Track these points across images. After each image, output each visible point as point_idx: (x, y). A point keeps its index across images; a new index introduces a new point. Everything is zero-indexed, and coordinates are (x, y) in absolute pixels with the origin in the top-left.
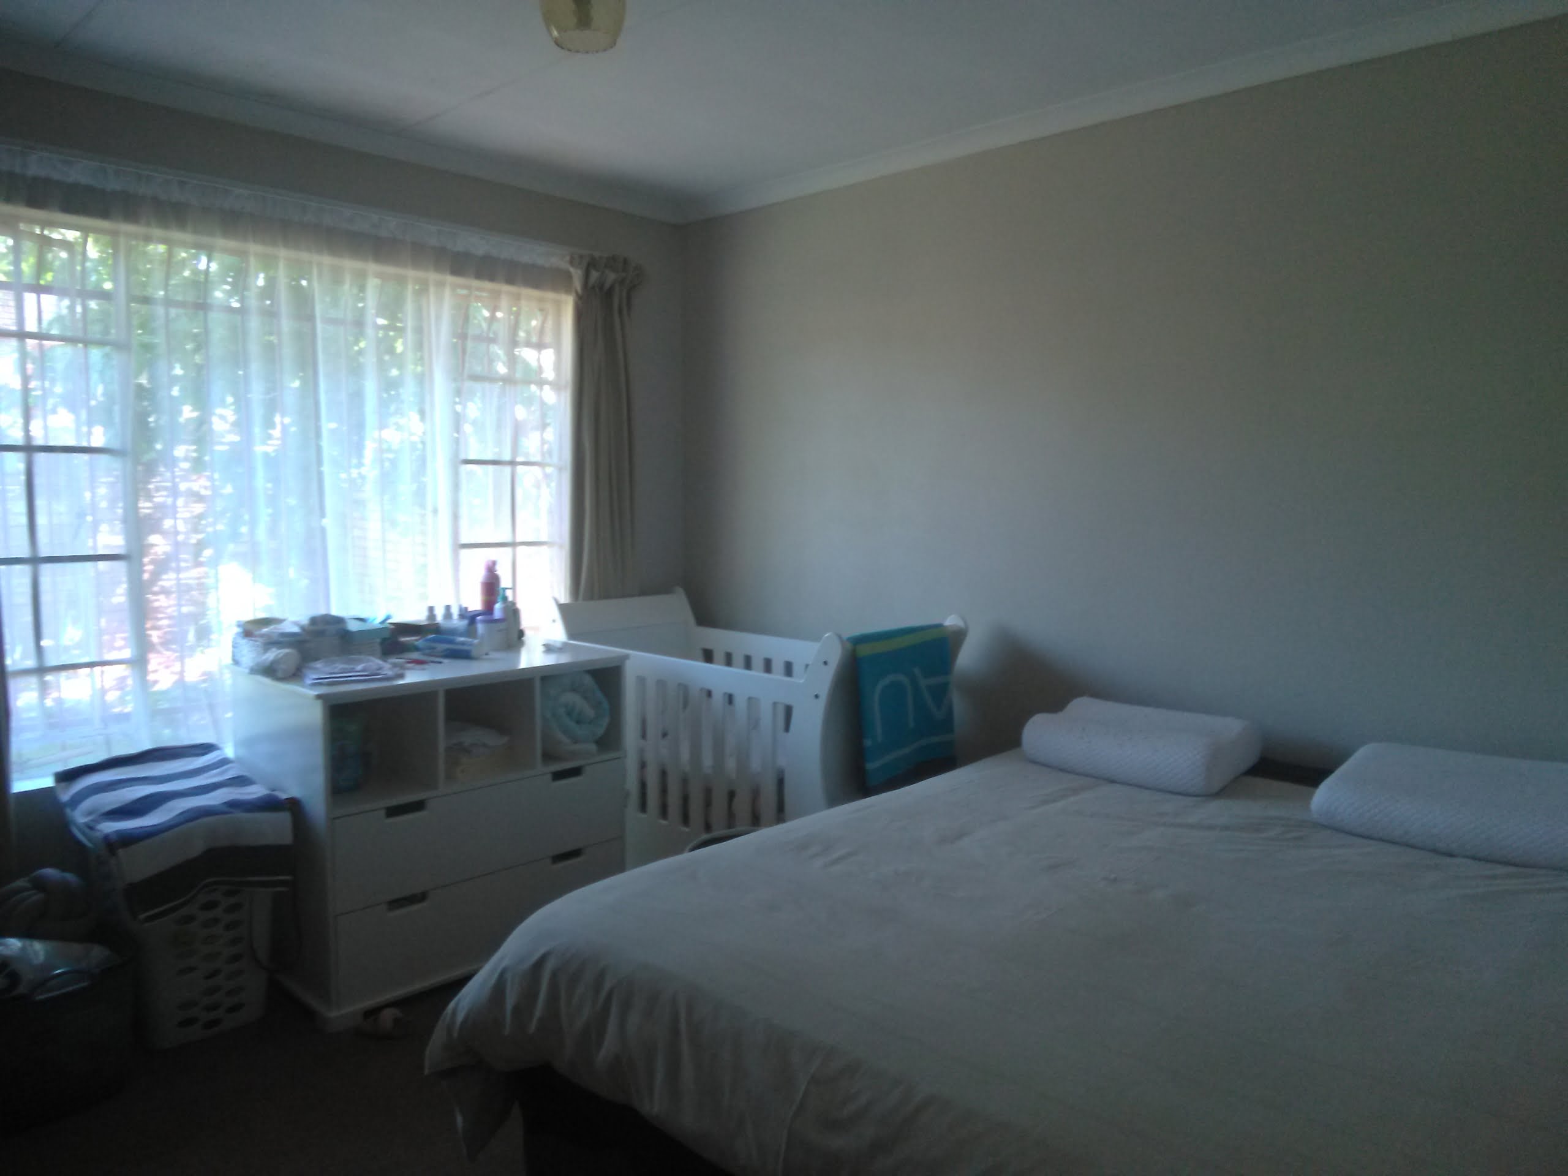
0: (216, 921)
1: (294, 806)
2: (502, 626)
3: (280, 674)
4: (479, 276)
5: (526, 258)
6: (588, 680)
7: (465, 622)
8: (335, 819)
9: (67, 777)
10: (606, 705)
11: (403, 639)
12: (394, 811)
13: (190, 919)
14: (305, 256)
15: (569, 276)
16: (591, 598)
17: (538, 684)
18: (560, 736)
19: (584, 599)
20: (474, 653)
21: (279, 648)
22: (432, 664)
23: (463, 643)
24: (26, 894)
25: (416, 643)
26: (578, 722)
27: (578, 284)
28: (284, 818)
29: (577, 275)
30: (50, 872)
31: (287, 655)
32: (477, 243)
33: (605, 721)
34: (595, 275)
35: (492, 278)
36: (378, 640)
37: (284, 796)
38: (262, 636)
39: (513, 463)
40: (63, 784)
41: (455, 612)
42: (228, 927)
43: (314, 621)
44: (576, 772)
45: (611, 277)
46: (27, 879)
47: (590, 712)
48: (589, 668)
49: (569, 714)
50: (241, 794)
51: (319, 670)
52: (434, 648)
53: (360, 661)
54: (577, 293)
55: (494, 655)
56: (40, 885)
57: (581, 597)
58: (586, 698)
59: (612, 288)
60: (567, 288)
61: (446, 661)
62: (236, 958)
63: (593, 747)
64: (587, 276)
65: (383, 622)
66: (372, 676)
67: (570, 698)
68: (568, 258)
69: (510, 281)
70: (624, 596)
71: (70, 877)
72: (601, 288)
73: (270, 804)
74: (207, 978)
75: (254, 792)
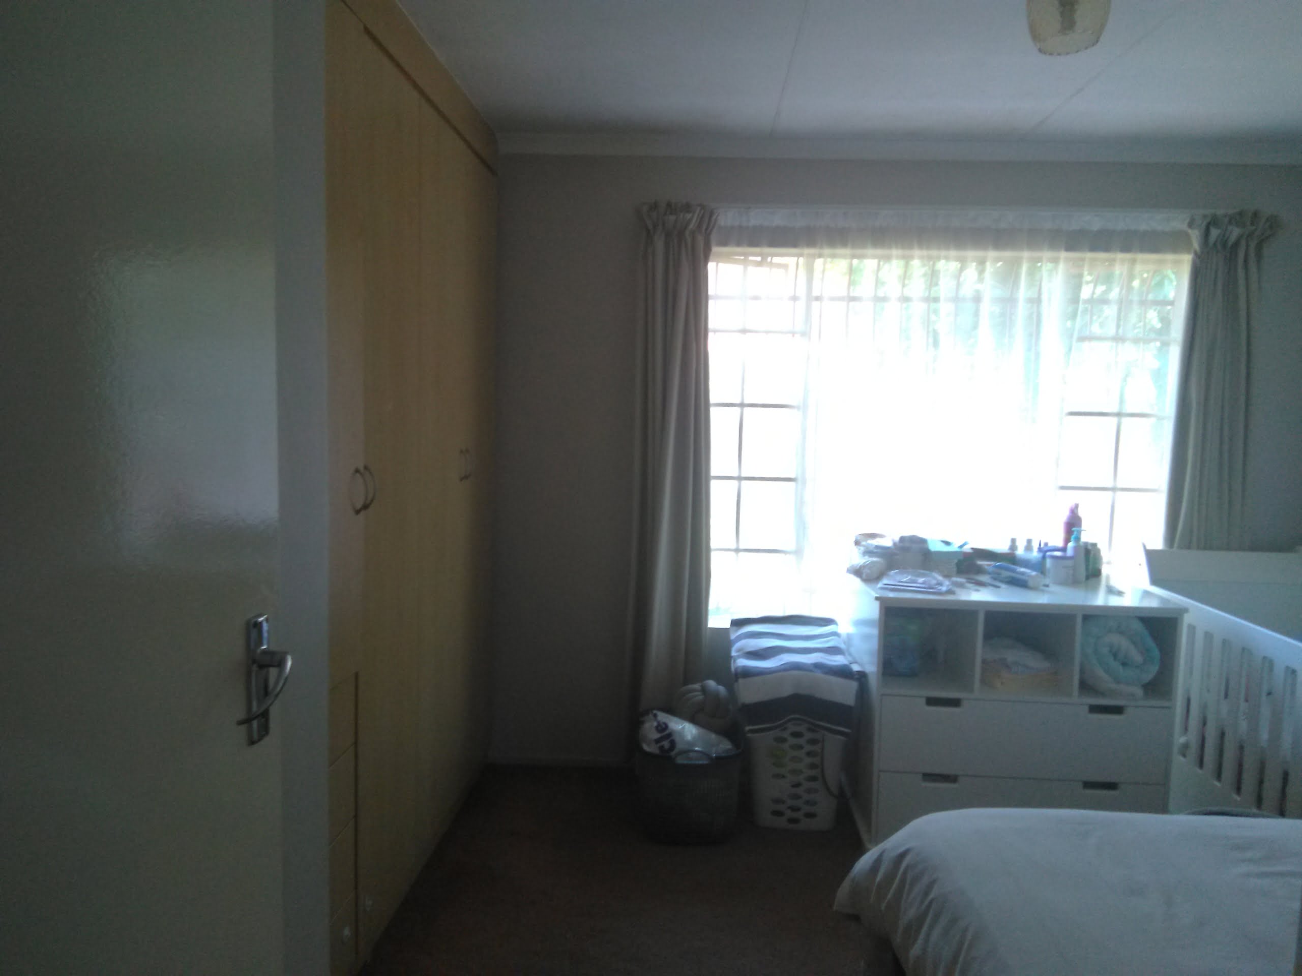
0: (800, 747)
1: (861, 677)
2: (1070, 563)
3: (864, 576)
4: (1094, 248)
5: (1143, 227)
6: (1138, 626)
7: (1041, 555)
8: (883, 695)
9: (738, 623)
10: (1156, 653)
11: (980, 563)
12: (931, 701)
13: (783, 740)
14: (934, 253)
15: (1187, 236)
16: (1189, 547)
17: (1079, 620)
18: (1100, 672)
19: (1180, 547)
20: (1031, 583)
21: (870, 557)
22: (991, 588)
23: (1023, 574)
24: (697, 693)
25: (986, 567)
26: (1124, 664)
27: (1196, 245)
28: (854, 685)
29: (1195, 237)
30: (711, 684)
31: (872, 562)
32: (1093, 221)
33: (1154, 669)
34: (1215, 233)
35: (1107, 249)
36: (956, 561)
37: (856, 668)
38: (864, 546)
39: (1119, 415)
40: (735, 628)
41: (1035, 546)
42: (809, 754)
43: (902, 539)
44: (1118, 710)
45: (1235, 232)
46: (700, 684)
47: (1138, 658)
48: (1142, 615)
49: (1115, 656)
50: (828, 659)
51: (895, 578)
52: (999, 574)
53: (923, 575)
54: (1196, 253)
55: (1053, 588)
56: (704, 690)
57: (1176, 545)
58: (1134, 643)
59: (1236, 244)
60: (1187, 248)
61: (1003, 586)
62: (813, 779)
63: (1139, 692)
64: (1207, 234)
65: (961, 547)
66: (928, 590)
67: (1116, 639)
68: (1187, 221)
69: (1126, 249)
70: (1228, 548)
71: (721, 689)
72: (1224, 245)
73: (844, 672)
74: (793, 786)
75: (838, 660)
